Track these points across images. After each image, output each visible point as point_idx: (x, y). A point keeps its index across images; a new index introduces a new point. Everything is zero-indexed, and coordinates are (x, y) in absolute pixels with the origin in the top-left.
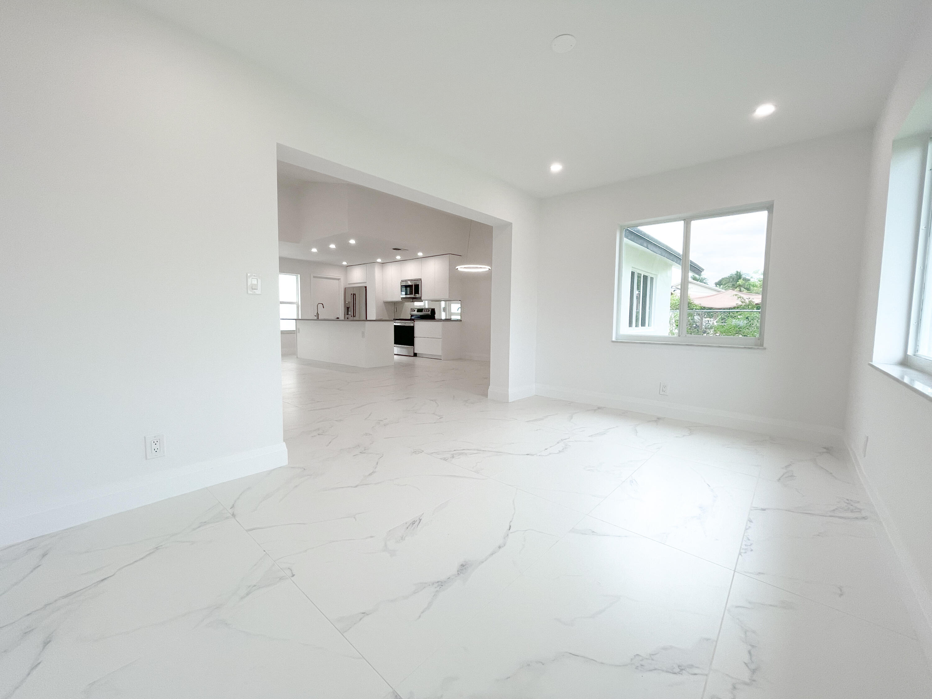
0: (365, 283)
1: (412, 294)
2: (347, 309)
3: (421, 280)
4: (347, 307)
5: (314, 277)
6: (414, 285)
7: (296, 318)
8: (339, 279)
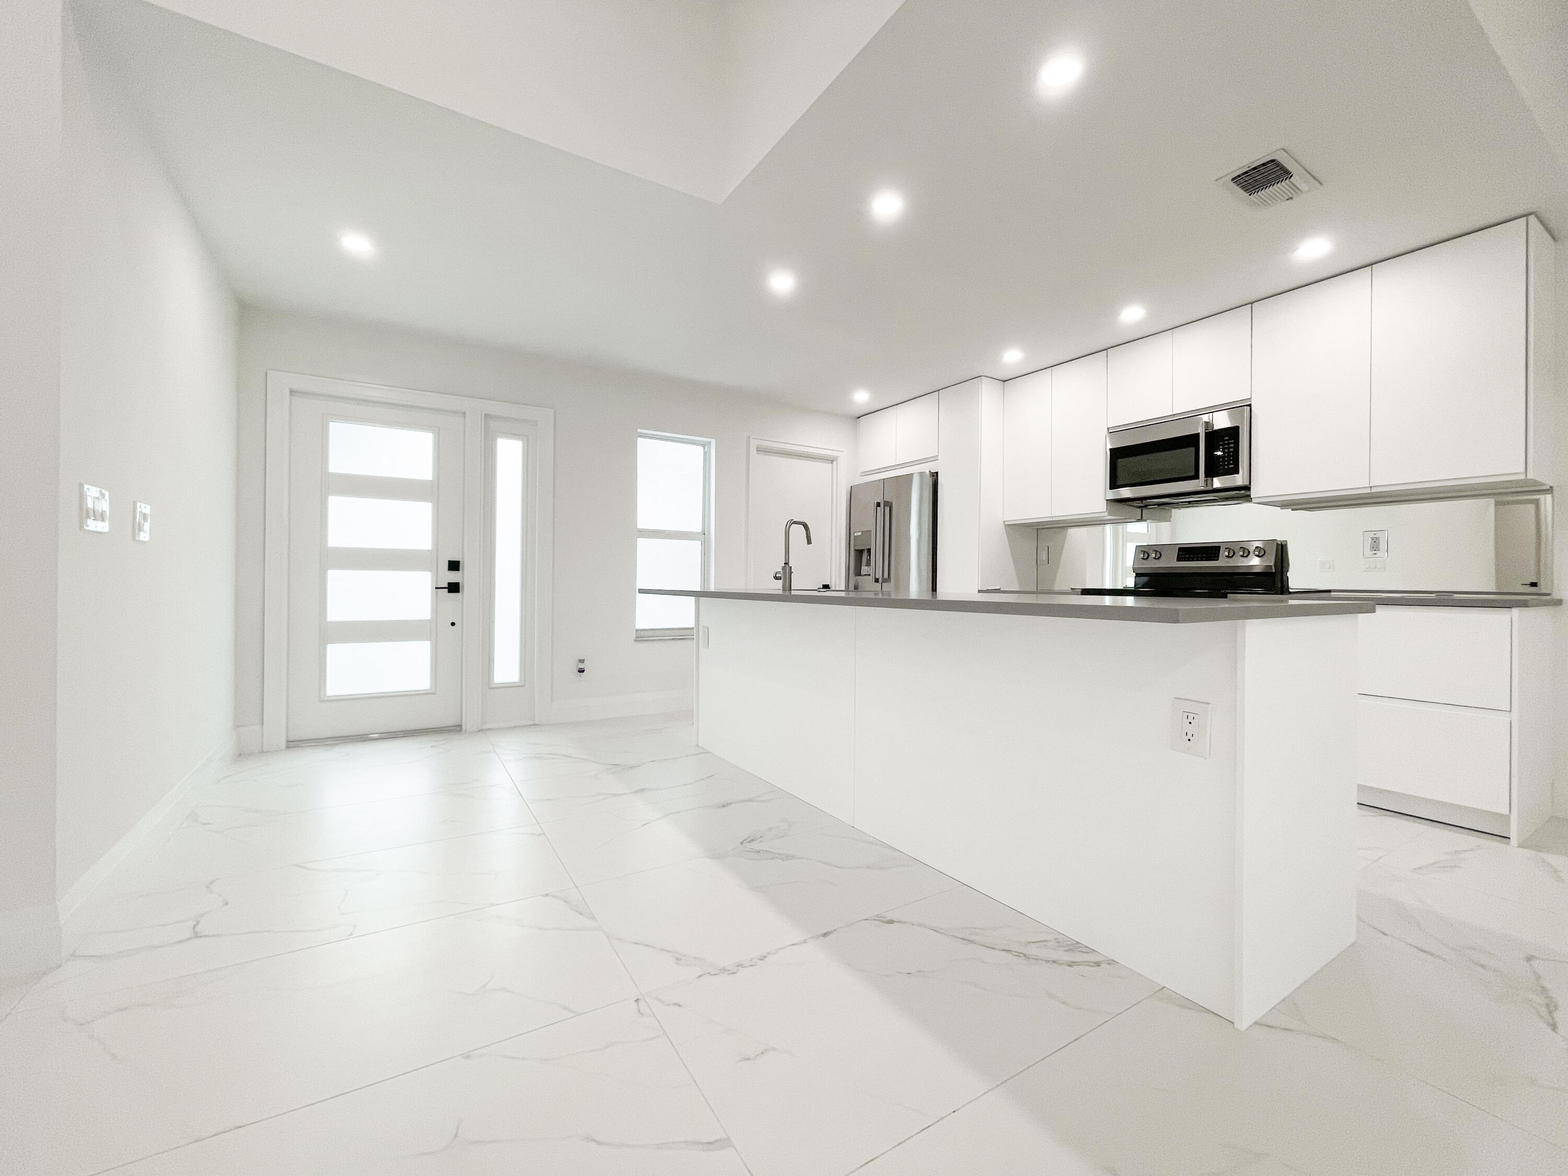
0: (934, 459)
1: (1196, 477)
2: (856, 556)
3: (1250, 405)
4: (856, 550)
5: (760, 450)
6: (1206, 434)
7: (698, 589)
8: (831, 460)
